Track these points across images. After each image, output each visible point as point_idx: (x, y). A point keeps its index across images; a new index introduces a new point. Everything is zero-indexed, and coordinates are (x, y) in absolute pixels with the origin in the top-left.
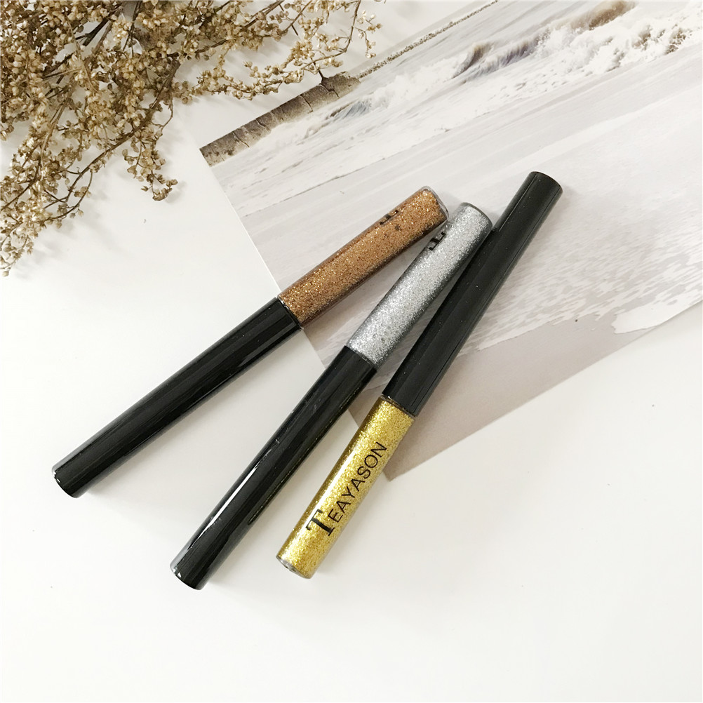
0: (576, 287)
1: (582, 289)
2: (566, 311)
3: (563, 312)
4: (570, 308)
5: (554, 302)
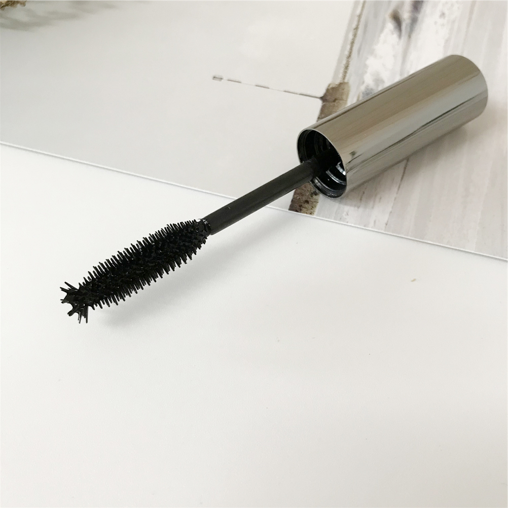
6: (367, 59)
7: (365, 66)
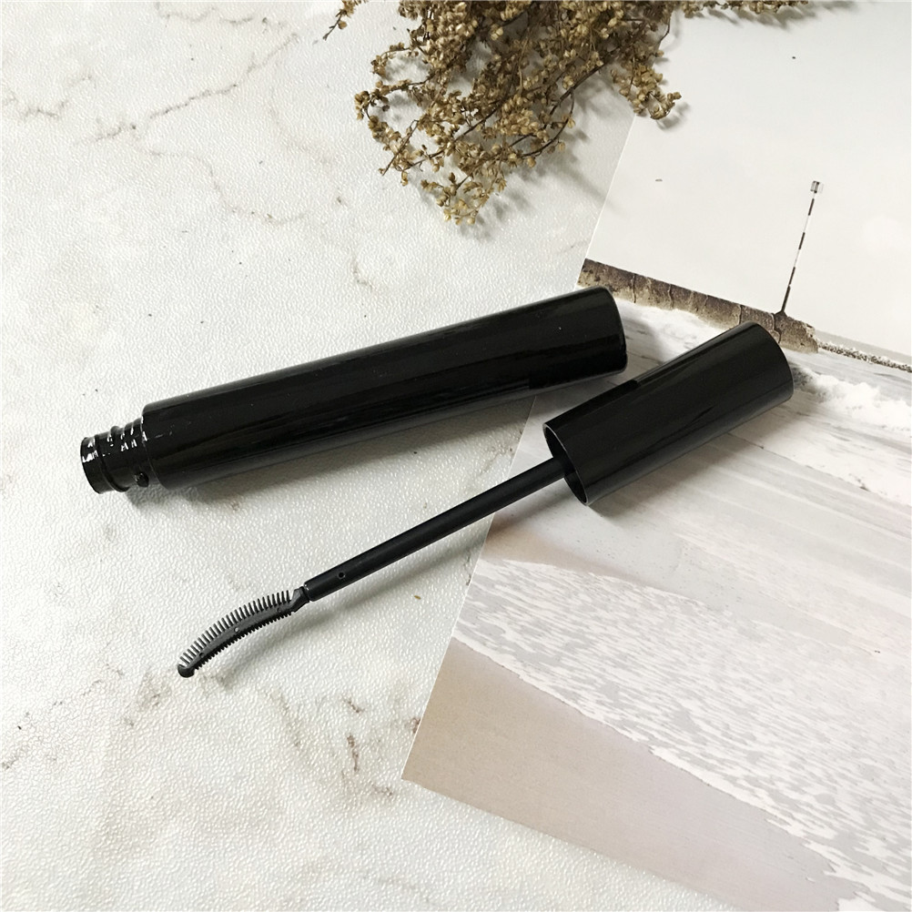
0: (839, 809)
1: (845, 818)
2: (800, 822)
3: (794, 819)
4: (808, 823)
5: (794, 795)
6: (873, 386)
7: (855, 381)
